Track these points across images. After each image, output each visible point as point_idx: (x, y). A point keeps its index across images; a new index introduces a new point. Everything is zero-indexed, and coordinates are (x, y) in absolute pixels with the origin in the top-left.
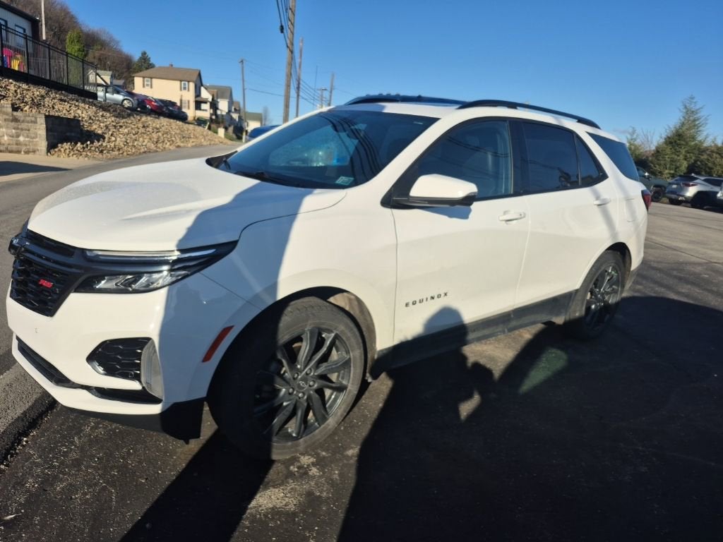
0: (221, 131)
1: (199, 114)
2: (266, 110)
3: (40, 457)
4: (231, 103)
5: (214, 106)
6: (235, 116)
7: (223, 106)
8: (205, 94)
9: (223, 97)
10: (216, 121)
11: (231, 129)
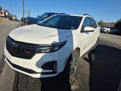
0: (7, 19)
1: (2, 15)
2: (16, 15)
3: (25, 89)
4: (8, 13)
5: (5, 14)
6: (10, 16)
7: (7, 14)
8: (3, 11)
9: (6, 12)
10: (6, 17)
11: (9, 18)
